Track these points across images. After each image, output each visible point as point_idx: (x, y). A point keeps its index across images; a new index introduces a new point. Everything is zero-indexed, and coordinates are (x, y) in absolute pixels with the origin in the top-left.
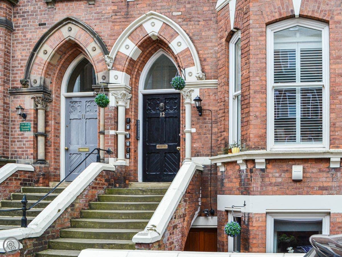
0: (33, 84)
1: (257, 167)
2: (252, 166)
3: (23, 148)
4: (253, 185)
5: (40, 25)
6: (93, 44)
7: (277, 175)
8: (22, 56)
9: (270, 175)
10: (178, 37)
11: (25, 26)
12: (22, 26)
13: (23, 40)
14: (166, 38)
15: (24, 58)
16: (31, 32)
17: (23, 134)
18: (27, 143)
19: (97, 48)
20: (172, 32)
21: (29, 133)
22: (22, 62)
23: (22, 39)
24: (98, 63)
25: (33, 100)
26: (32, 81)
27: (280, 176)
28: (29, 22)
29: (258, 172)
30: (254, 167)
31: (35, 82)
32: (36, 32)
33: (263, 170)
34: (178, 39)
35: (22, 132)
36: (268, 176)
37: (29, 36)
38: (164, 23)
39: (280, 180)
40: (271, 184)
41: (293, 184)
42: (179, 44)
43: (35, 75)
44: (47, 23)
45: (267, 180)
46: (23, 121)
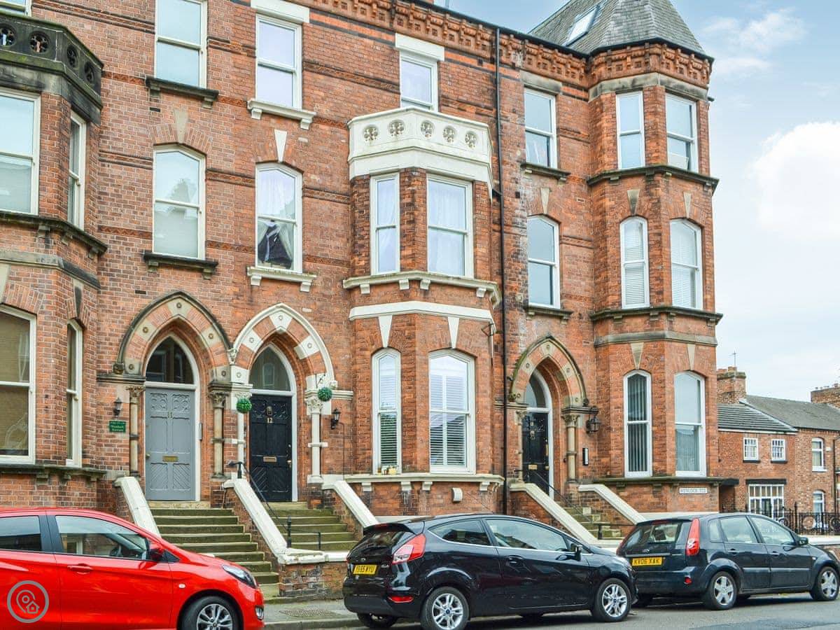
0: (128, 370)
1: (424, 489)
2: (419, 488)
3: (114, 455)
4: (420, 506)
5: (137, 292)
6: (210, 330)
7: (440, 496)
8: (112, 330)
9: (434, 497)
10: (309, 338)
11: (115, 289)
12: (111, 289)
13: (113, 308)
14: (295, 335)
15: (114, 332)
16: (124, 300)
17: (113, 436)
18: (120, 448)
19: (215, 335)
20: (302, 330)
21: (123, 435)
22: (112, 338)
23: (110, 307)
24: (217, 354)
25: (128, 391)
26: (127, 366)
27: (442, 498)
28: (120, 285)
29: (424, 494)
30: (421, 489)
31: (131, 367)
32: (132, 300)
33: (428, 492)
34: (308, 340)
35: (113, 434)
36: (432, 498)
37: (121, 304)
38: (294, 318)
39: (441, 501)
40: (434, 505)
41: (452, 505)
42: (309, 346)
43: (132, 359)
44: (147, 292)
45: (431, 501)
46: (113, 418)
